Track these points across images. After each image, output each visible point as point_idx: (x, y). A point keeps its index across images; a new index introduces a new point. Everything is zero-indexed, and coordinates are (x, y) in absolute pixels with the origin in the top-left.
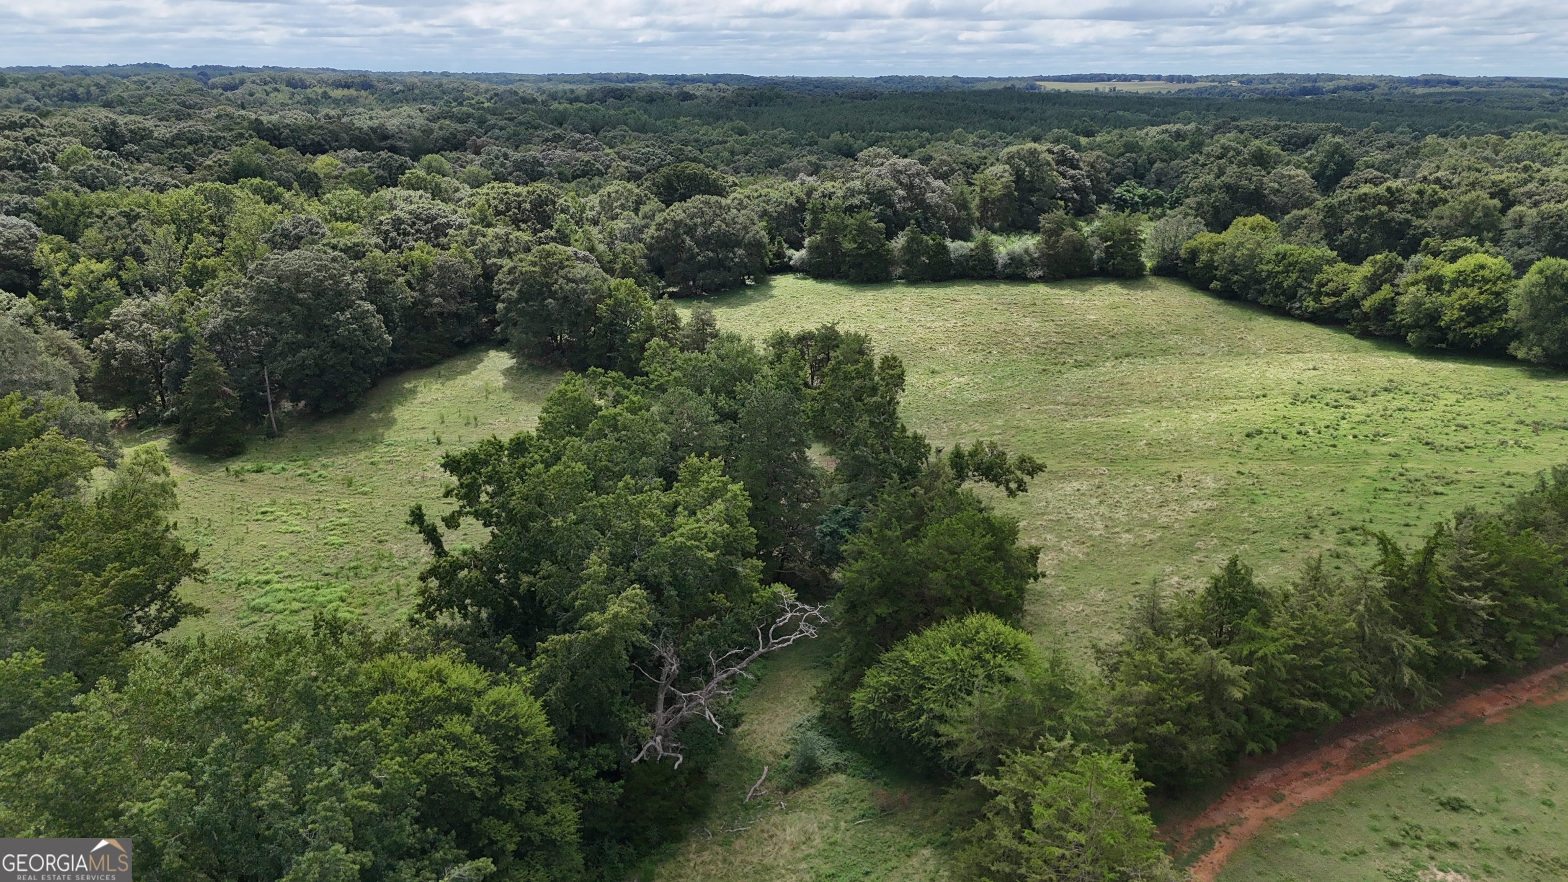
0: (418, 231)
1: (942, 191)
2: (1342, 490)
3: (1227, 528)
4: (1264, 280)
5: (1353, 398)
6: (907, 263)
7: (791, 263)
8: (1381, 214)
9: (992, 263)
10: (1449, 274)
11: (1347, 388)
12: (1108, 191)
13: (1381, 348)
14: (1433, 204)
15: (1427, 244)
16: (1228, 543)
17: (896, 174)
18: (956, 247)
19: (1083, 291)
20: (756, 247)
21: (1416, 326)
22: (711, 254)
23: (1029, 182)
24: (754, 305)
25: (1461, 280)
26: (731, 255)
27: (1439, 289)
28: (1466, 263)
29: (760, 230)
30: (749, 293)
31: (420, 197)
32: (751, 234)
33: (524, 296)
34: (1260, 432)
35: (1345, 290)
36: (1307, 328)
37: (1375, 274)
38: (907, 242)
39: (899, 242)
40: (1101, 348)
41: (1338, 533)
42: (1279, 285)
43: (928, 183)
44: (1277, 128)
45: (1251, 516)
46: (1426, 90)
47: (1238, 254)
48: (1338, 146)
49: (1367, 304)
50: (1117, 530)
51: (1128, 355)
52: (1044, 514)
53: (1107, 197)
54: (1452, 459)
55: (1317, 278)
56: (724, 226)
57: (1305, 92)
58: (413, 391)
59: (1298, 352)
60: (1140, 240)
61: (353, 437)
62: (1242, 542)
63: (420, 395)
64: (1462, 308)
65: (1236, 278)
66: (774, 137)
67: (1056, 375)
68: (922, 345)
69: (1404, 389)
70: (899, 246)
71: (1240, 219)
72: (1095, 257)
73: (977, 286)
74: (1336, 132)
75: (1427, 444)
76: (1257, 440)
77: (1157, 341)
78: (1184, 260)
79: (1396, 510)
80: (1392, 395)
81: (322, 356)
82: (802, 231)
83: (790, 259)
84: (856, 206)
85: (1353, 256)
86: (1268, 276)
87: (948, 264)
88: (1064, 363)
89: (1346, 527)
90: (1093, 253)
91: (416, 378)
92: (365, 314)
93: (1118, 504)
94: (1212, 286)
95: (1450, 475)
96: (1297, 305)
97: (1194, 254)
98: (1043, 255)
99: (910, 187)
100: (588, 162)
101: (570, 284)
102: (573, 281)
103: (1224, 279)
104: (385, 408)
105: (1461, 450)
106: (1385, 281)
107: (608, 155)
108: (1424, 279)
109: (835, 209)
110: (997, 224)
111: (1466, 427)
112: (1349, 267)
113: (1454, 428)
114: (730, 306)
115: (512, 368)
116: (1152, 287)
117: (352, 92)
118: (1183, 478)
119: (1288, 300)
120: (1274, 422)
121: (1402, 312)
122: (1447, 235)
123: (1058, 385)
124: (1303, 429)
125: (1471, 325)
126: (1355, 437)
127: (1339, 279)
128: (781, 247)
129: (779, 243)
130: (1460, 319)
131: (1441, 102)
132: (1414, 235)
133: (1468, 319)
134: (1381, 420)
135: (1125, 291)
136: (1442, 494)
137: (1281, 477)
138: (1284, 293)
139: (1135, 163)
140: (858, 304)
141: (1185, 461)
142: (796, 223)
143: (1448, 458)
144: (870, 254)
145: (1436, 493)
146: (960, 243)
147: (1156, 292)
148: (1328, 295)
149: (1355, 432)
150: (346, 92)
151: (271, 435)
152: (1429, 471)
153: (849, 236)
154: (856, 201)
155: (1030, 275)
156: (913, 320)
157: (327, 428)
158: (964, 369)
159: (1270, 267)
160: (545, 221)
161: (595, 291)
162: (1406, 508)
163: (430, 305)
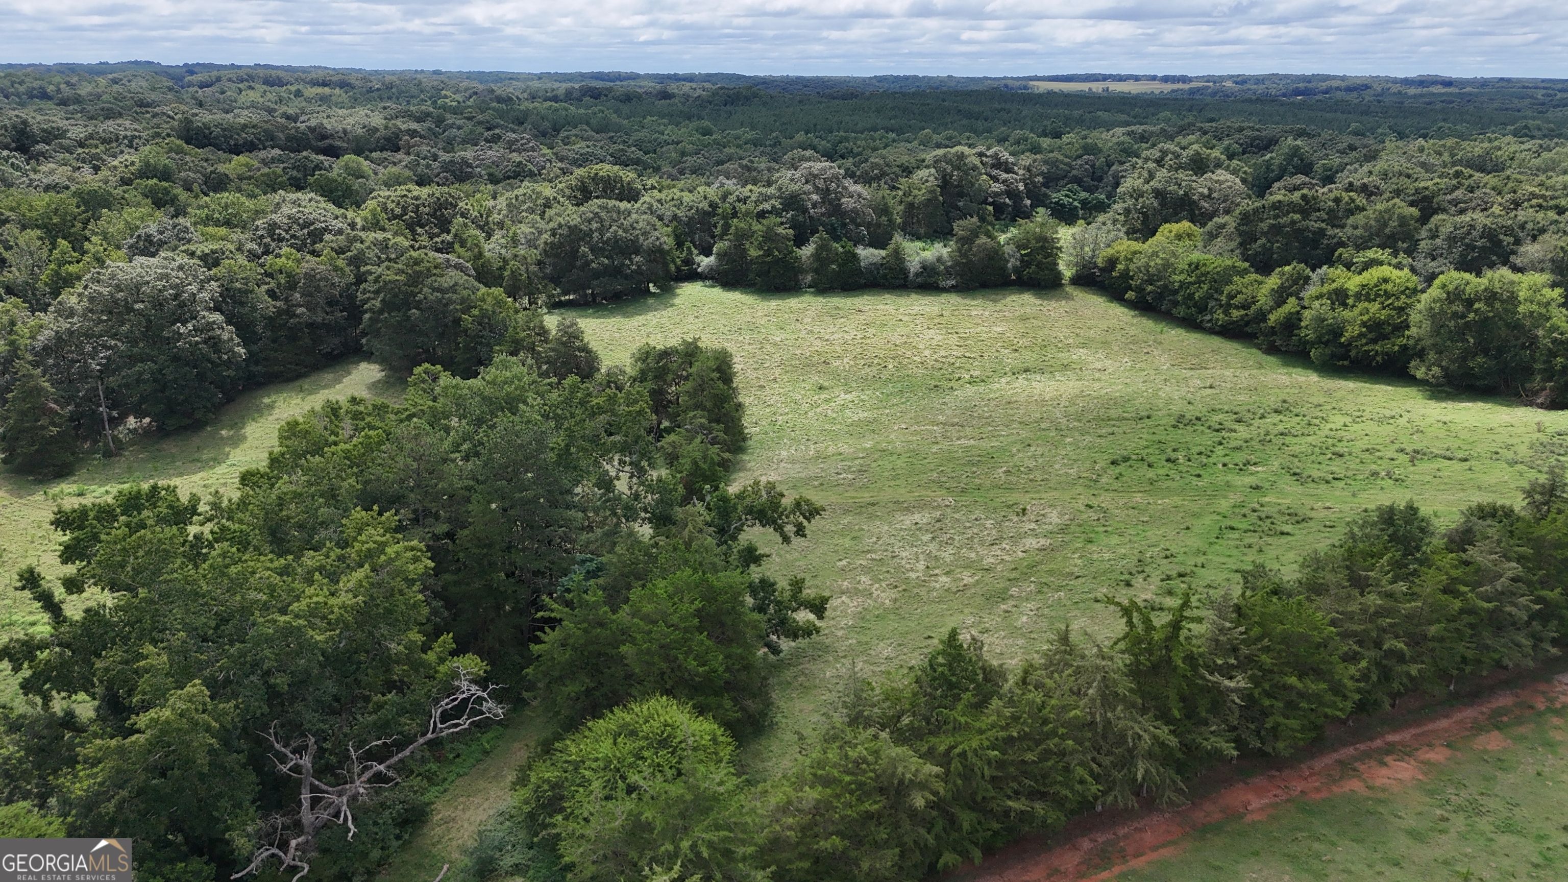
0: (293, 236)
1: (859, 196)
2: (1188, 528)
3: (1051, 572)
4: (1176, 292)
5: (1239, 421)
6: (816, 271)
7: (699, 270)
8: (1293, 222)
9: (904, 272)
10: (1352, 288)
11: (1237, 409)
12: (1045, 195)
13: (1286, 364)
14: (1350, 212)
15: (1341, 255)
16: (1045, 590)
17: (810, 178)
18: (867, 254)
19: (995, 301)
20: (657, 254)
21: (1319, 341)
22: (606, 261)
23: (957, 186)
24: (650, 316)
25: (1366, 294)
26: (627, 262)
27: (1345, 305)
28: (1373, 274)
29: (664, 237)
30: (651, 301)
31: (310, 200)
32: (650, 240)
33: (387, 306)
34: (1126, 459)
35: (1254, 303)
36: (1216, 342)
37: (1282, 287)
38: (816, 249)
39: (807, 251)
40: (1000, 363)
41: (1162, 580)
42: (1191, 296)
43: (845, 188)
44: (1241, 130)
45: (1080, 557)
46: (1419, 91)
47: (1152, 264)
48: (1297, 148)
49: (1273, 318)
50: (937, 571)
51: (1026, 371)
52: (868, 552)
53: (1043, 201)
54: (1316, 492)
55: (1227, 289)
56: (620, 232)
57: (1297, 92)
58: (271, 407)
59: (1202, 368)
60: (1057, 248)
61: (196, 456)
62: (1059, 589)
63: (277, 411)
64: (1364, 324)
65: (1150, 288)
66: (737, 138)
67: (947, 392)
68: (816, 358)
69: (1295, 411)
70: (809, 253)
71: (1167, 225)
72: (1010, 265)
73: (887, 296)
74: (1300, 134)
75: (1295, 474)
76: (1121, 468)
77: (1061, 355)
78: (1101, 269)
79: (1235, 552)
80: (1281, 417)
81: (161, 370)
82: (713, 237)
83: (699, 266)
84: (768, 212)
85: (1264, 267)
86: (1181, 287)
87: (859, 272)
88: (960, 378)
89: (1174, 573)
90: (1008, 261)
91: (277, 392)
92: (210, 326)
93: (949, 542)
94: (1127, 296)
95: (1305, 512)
96: (1208, 317)
97: (1112, 262)
98: (957, 264)
99: (825, 192)
100: (520, 163)
101: (435, 294)
102: (438, 290)
103: (1140, 290)
104: (237, 425)
105: (1327, 482)
106: (1291, 295)
107: (544, 155)
108: (1329, 293)
109: (747, 214)
110: (922, 231)
111: (1341, 456)
112: (1259, 278)
113: (1329, 456)
114: (626, 315)
115: (379, 381)
116: (1068, 297)
117: (327, 90)
118: (1029, 512)
119: (1200, 313)
120: (1147, 447)
121: (1306, 327)
122: (1362, 245)
123: (945, 404)
124: (1173, 456)
125: (1374, 341)
126: (1224, 465)
127: (1249, 291)
128: (691, 253)
129: (689, 249)
130: (1361, 335)
131: (1430, 103)
132: (1328, 245)
133: (1370, 336)
134: (1258, 446)
135: (1038, 302)
136: (1288, 534)
137: (1131, 512)
138: (1195, 305)
139: (1093, 166)
140: (759, 314)
141: (1038, 492)
142: (708, 229)
143: (1312, 491)
144: (777, 261)
145: (1282, 533)
146: (872, 250)
147: (1072, 303)
148: (1237, 307)
149: (1226, 460)
150: (320, 90)
151: (108, 455)
152: (1282, 508)
153: (756, 243)
154: (767, 206)
155: (942, 284)
156: (811, 331)
157: (170, 446)
158: (854, 385)
159: (1182, 277)
160: (444, 225)
161: (463, 301)
162: (1246, 550)
163: (295, 315)
